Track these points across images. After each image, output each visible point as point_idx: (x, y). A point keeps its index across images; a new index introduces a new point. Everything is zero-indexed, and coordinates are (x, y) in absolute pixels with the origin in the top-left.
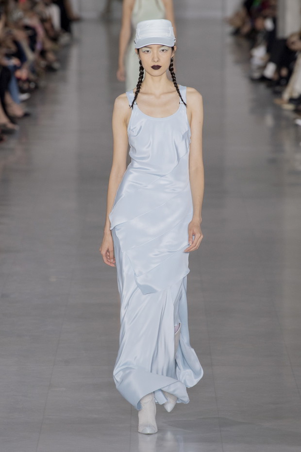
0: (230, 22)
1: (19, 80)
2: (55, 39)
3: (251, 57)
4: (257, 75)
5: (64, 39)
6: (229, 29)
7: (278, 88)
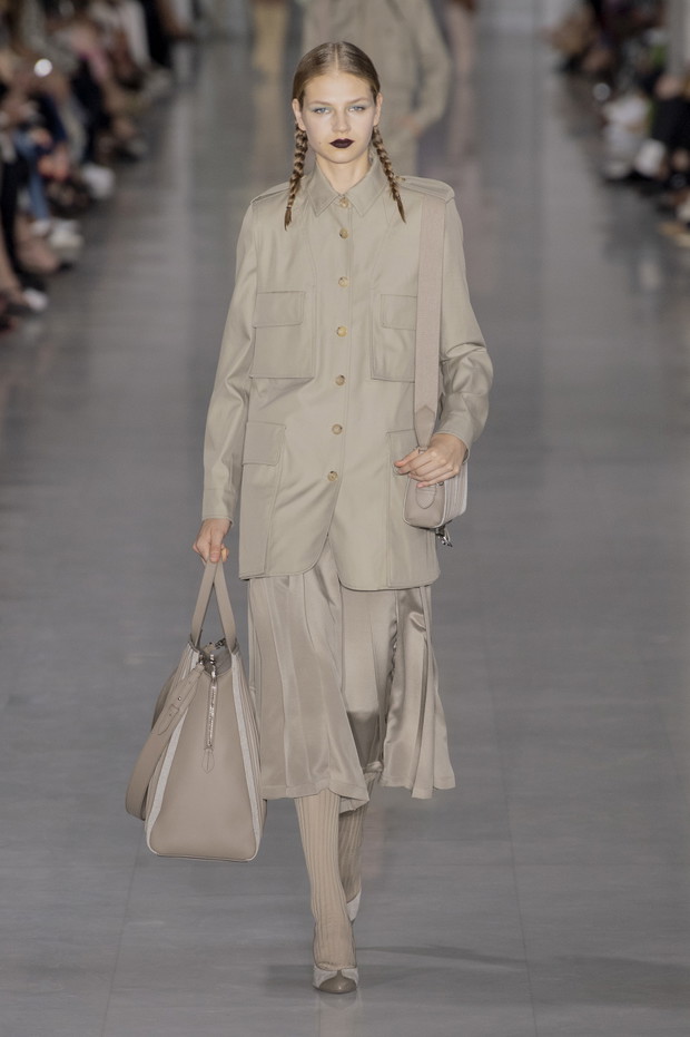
0: (555, 39)
1: (47, 180)
2: (133, 84)
3: (603, 123)
4: (618, 169)
5: (157, 83)
6: (551, 58)
7: (667, 198)
